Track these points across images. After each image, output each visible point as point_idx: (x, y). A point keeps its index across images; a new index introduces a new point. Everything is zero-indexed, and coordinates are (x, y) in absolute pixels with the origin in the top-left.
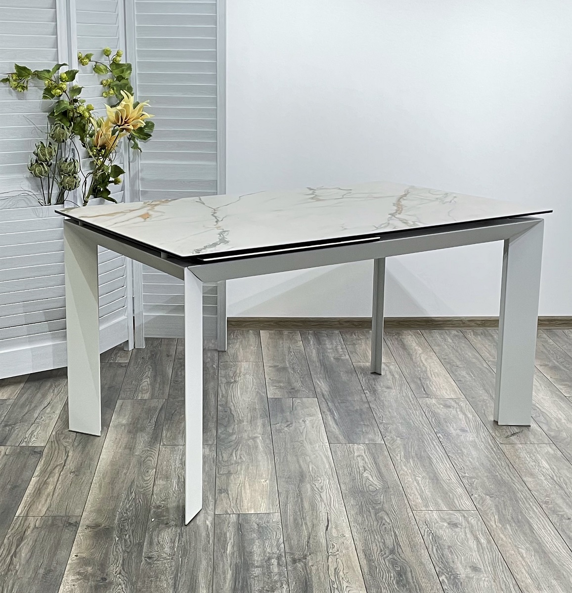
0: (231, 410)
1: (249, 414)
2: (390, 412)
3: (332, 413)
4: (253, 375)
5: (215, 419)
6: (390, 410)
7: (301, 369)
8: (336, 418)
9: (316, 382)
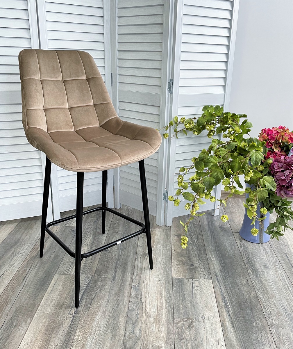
0: (141, 295)
1: (156, 303)
2: (275, 305)
3: (226, 305)
4: (163, 245)
5: (126, 311)
6: (275, 301)
7: (197, 239)
8: (230, 313)
9: (209, 257)
